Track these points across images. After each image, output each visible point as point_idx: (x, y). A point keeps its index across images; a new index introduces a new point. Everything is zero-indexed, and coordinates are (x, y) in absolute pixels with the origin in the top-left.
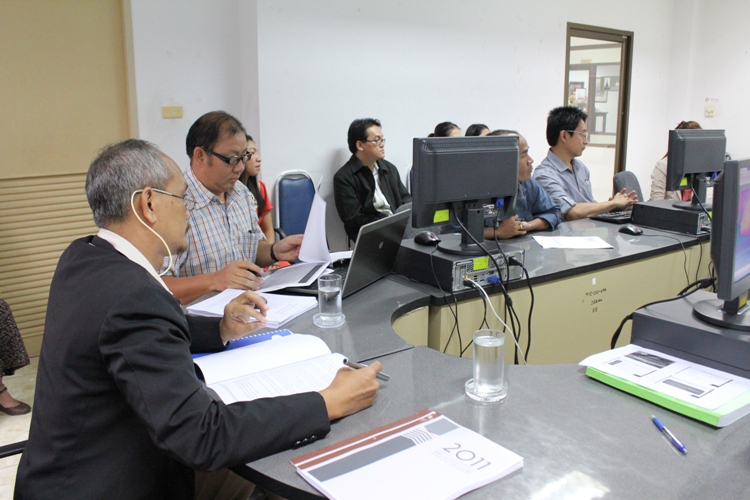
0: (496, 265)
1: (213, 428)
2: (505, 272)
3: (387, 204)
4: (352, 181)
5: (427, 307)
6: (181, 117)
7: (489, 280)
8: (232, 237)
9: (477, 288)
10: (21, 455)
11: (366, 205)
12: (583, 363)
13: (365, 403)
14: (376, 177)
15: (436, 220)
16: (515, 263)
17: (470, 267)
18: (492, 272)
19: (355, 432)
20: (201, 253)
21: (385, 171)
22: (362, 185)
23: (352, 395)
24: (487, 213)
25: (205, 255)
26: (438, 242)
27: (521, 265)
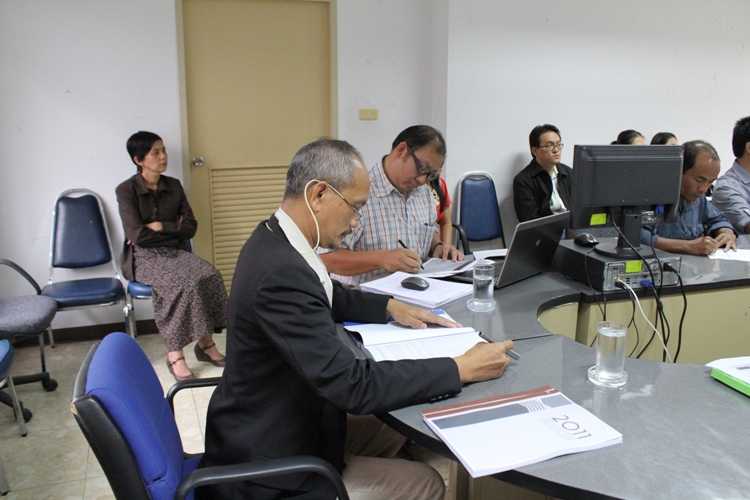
0: (650, 270)
1: (365, 381)
2: (659, 277)
3: (563, 207)
4: (531, 184)
5: (577, 304)
6: (375, 119)
7: (641, 283)
8: (409, 226)
9: (628, 291)
10: (215, 387)
11: (543, 207)
12: (709, 365)
13: (493, 373)
14: (554, 182)
15: (592, 223)
16: (670, 269)
17: (623, 269)
18: (645, 276)
19: (480, 396)
20: (375, 235)
21: (564, 176)
22: (540, 188)
23: (483, 364)
24: (646, 220)
25: (378, 237)
26: (595, 244)
27: (675, 272)
